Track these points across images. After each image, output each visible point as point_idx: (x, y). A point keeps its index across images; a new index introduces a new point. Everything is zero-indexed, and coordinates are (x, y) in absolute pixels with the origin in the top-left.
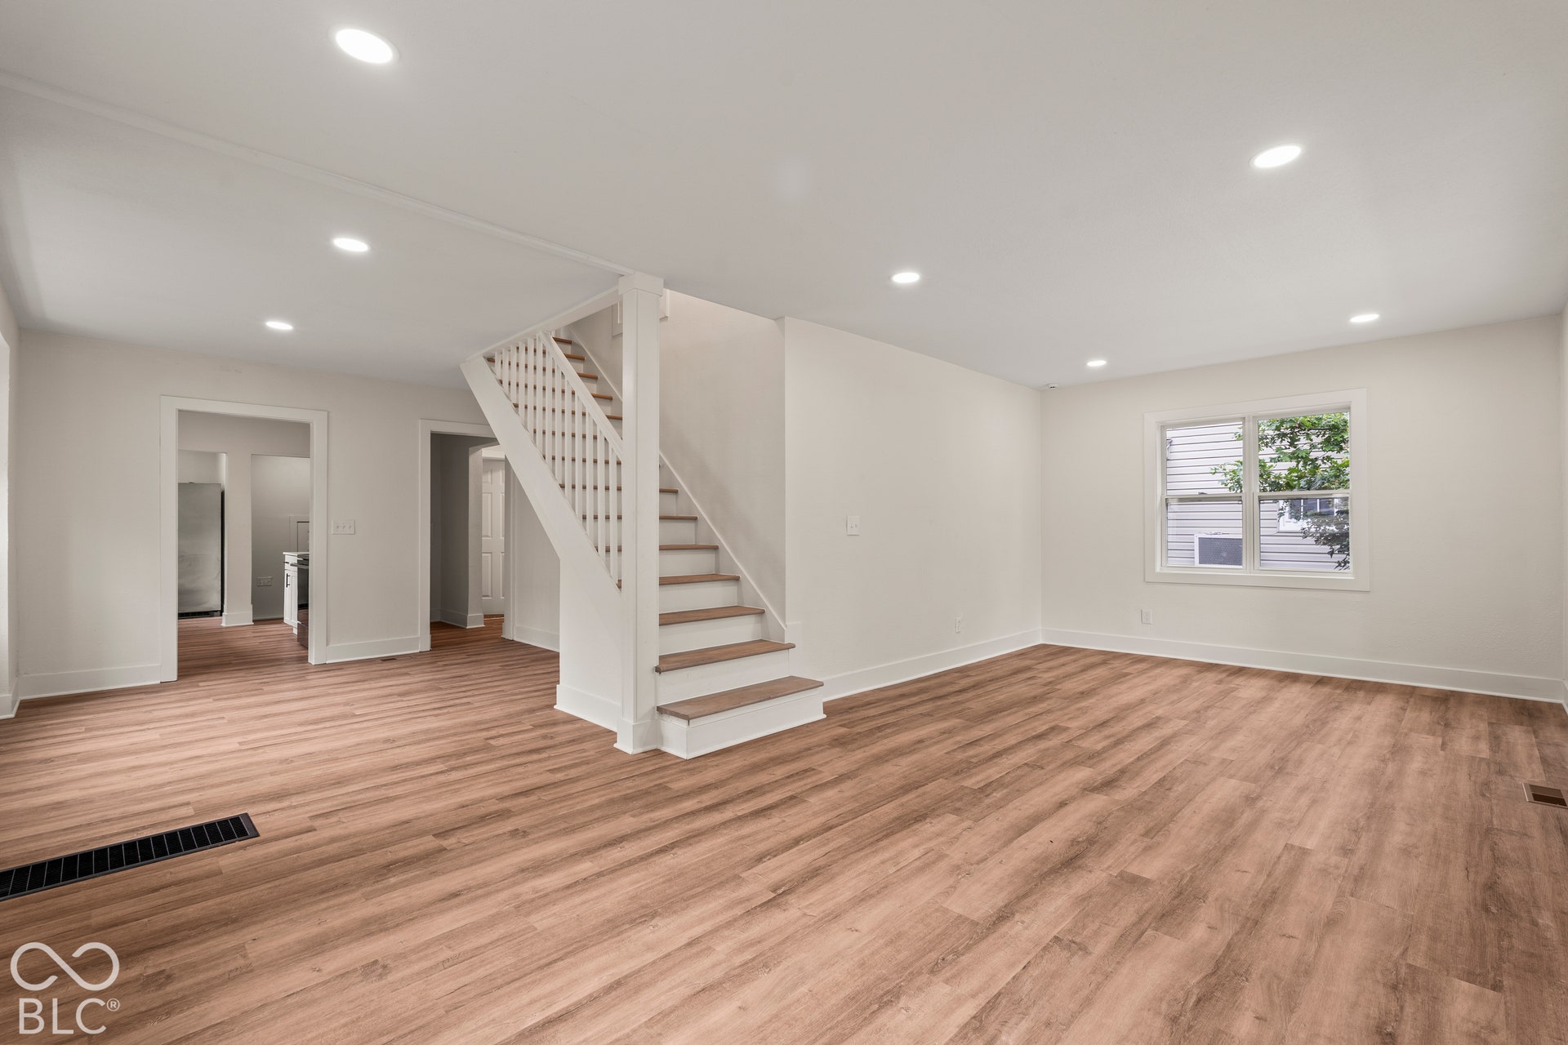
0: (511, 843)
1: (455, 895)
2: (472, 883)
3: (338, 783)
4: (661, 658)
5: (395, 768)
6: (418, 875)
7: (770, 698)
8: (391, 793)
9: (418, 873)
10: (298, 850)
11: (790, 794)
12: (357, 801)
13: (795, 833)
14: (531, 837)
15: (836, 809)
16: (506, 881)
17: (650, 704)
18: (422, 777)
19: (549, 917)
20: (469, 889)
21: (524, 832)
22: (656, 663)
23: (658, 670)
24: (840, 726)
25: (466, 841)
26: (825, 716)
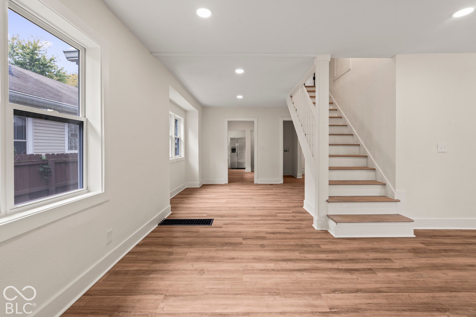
0: (258, 248)
1: (233, 259)
2: (240, 257)
3: (235, 216)
4: (329, 197)
5: (249, 216)
6: (230, 249)
7: (379, 222)
8: (243, 222)
9: (231, 248)
10: (214, 232)
11: (370, 267)
12: (235, 222)
13: (359, 286)
14: (265, 248)
15: (390, 283)
16: (247, 260)
17: (324, 213)
18: (254, 220)
19: (249, 278)
20: (238, 258)
21: (264, 246)
22: (327, 198)
23: (327, 201)
24: (421, 243)
25: (248, 243)
26: (415, 236)
